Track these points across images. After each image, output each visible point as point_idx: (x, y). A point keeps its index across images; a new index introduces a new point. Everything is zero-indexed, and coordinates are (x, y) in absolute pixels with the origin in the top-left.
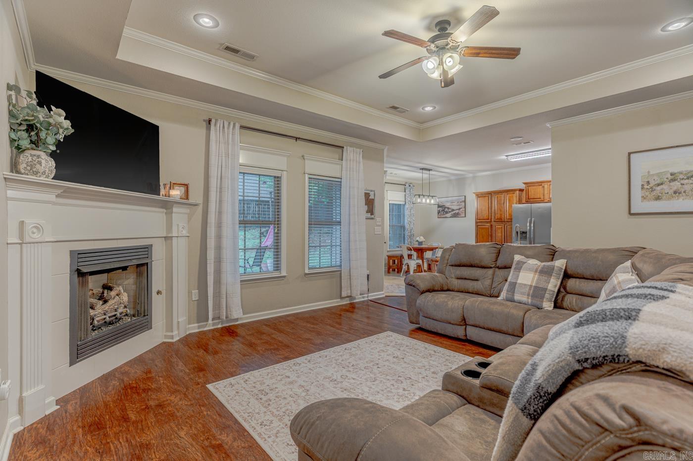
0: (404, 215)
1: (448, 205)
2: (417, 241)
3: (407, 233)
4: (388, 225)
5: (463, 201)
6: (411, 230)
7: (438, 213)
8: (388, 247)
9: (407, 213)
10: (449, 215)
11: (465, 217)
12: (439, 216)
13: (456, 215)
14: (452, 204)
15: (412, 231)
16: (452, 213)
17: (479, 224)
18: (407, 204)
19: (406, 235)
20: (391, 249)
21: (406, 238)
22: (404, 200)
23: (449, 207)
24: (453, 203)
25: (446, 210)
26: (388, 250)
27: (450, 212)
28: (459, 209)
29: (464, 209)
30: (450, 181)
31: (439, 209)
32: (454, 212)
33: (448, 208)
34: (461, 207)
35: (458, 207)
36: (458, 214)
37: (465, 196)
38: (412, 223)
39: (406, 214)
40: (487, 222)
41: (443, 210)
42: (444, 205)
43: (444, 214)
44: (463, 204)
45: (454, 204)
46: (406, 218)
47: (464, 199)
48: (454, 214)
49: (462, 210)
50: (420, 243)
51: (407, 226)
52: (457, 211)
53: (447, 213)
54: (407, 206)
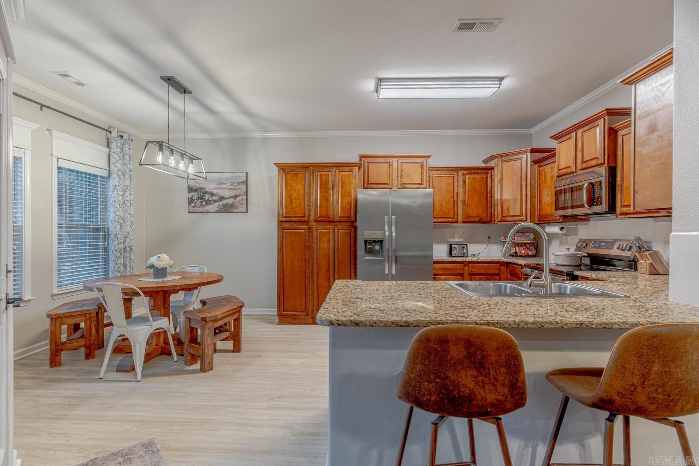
0: (105, 203)
1: (210, 187)
2: (152, 266)
3: (113, 245)
4: (55, 226)
5: (242, 182)
6: (125, 238)
7: (190, 203)
8: (55, 284)
9: (114, 196)
10: (210, 208)
11: (247, 212)
12: (192, 210)
13: (228, 209)
14: (219, 186)
15: (128, 240)
16: (221, 203)
17: (285, 225)
18: (114, 176)
19: (112, 248)
20: (63, 290)
21: (112, 257)
22: (105, 166)
23: (214, 191)
24: (222, 184)
25: (207, 197)
26: (55, 291)
27: (215, 201)
28: (236, 197)
29: (245, 197)
30: (214, 141)
31: (191, 194)
32: (225, 202)
33: (212, 194)
34: (238, 192)
35: (233, 193)
36: (232, 206)
37: (247, 173)
38: (128, 223)
39: (111, 199)
40: (302, 222)
41: (202, 198)
42: (203, 188)
43: (202, 206)
44: (243, 187)
45: (223, 186)
46: (111, 209)
47: (244, 179)
48: (225, 205)
49: (239, 198)
50: (160, 272)
51: (114, 229)
52: (230, 201)
53: (208, 203)
54: (114, 181)
